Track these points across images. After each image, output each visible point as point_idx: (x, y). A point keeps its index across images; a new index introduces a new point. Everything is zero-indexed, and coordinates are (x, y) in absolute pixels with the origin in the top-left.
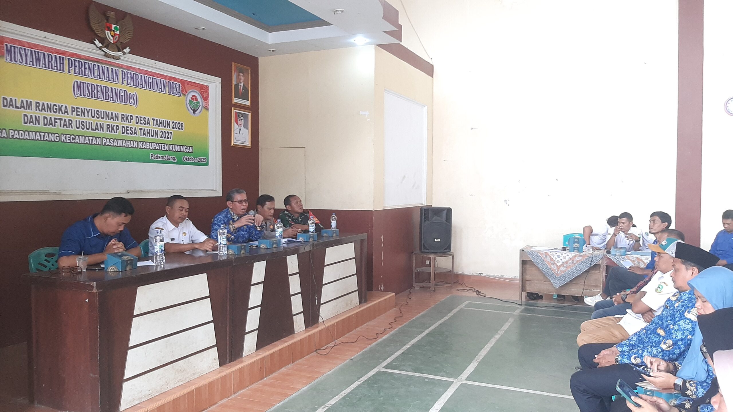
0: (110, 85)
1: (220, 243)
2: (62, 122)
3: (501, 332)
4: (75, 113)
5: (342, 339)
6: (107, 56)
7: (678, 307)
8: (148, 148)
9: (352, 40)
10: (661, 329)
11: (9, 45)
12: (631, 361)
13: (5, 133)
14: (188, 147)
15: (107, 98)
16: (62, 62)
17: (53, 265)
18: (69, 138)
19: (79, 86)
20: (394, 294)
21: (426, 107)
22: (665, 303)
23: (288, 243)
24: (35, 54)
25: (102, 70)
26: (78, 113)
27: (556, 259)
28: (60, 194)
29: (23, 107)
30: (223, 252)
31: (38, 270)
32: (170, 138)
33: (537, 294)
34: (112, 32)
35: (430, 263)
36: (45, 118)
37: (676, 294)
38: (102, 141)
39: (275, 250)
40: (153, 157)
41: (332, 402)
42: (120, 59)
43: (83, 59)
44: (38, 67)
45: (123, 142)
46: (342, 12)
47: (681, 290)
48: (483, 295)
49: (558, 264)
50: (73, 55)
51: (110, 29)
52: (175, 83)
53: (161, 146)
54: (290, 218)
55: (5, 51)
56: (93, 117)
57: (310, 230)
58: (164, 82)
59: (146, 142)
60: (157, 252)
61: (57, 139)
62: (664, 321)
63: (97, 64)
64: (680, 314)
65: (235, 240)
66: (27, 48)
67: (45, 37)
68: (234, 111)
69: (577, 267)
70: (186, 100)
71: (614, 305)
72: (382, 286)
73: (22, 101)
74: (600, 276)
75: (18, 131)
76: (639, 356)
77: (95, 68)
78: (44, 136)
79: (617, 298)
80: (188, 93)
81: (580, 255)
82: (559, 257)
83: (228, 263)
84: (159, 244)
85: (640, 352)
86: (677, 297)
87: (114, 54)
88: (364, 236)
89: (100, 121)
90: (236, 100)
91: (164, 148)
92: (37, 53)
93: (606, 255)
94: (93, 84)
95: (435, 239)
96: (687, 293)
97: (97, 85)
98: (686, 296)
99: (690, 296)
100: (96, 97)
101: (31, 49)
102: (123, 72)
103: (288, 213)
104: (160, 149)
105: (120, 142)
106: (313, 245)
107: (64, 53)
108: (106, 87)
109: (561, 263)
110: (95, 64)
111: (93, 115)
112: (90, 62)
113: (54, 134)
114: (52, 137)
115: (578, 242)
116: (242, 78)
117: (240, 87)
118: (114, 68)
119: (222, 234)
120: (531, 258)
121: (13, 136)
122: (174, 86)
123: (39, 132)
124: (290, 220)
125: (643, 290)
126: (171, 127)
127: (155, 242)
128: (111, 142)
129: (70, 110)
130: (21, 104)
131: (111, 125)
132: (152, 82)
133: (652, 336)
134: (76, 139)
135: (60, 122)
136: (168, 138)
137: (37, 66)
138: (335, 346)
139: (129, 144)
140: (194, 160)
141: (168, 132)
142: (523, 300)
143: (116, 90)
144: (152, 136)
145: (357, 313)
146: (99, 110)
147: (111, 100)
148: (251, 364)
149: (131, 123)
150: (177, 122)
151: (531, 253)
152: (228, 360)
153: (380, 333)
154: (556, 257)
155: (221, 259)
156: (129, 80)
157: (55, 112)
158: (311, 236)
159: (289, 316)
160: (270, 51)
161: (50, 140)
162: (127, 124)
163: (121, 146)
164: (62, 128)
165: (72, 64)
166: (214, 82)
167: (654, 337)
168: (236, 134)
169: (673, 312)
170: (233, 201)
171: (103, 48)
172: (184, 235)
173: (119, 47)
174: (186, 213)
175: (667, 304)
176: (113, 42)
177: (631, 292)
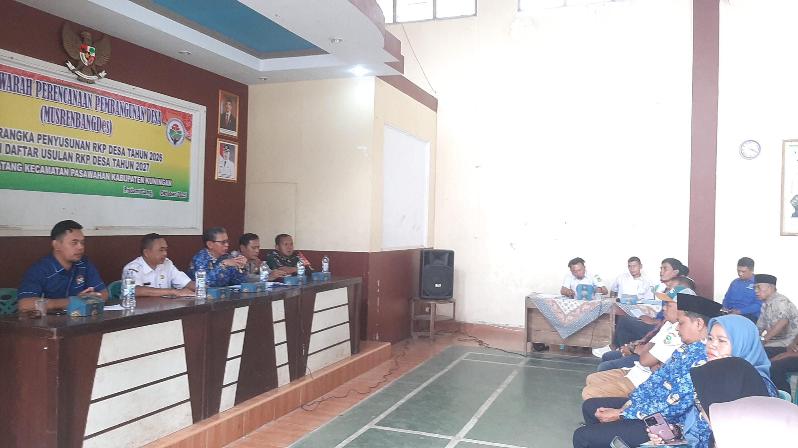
0: (82, 111)
1: (198, 286)
2: (27, 150)
3: (504, 386)
4: (41, 141)
5: (331, 393)
6: (80, 80)
7: (685, 359)
8: (122, 180)
9: (350, 71)
10: (667, 383)
12: (637, 417)
14: (167, 181)
15: (78, 126)
16: (29, 85)
17: (9, 308)
18: (33, 168)
19: (47, 112)
20: (389, 344)
21: (429, 143)
22: (672, 355)
23: (274, 286)
25: (74, 94)
26: (45, 141)
27: (563, 307)
28: (19, 229)
30: (201, 296)
32: (146, 170)
33: (543, 345)
34: (87, 54)
35: (430, 310)
36: (7, 145)
37: (683, 347)
38: (70, 172)
39: (259, 295)
40: (127, 190)
42: (94, 83)
43: (52, 83)
44: (2, 89)
45: (93, 173)
46: (340, 40)
47: (687, 343)
48: (487, 345)
49: (565, 312)
50: (42, 78)
51: (85, 51)
52: (155, 110)
53: (137, 179)
54: (279, 260)
56: (61, 146)
58: (143, 109)
59: (119, 175)
60: (127, 295)
61: (20, 169)
62: (671, 374)
63: (68, 88)
67: (12, 58)
68: (219, 142)
69: (586, 316)
70: (167, 130)
71: (622, 356)
72: (377, 335)
74: (610, 326)
76: (645, 412)
77: (66, 93)
78: (5, 165)
79: (625, 349)
80: (169, 121)
81: (589, 303)
82: (566, 305)
83: (206, 308)
85: (646, 407)
86: (684, 349)
87: (89, 78)
88: (359, 280)
89: (69, 150)
90: (222, 131)
91: (139, 181)
92: (1, 75)
93: (616, 304)
94: (63, 110)
95: (436, 285)
96: (694, 345)
97: (67, 111)
98: (693, 349)
99: (697, 348)
100: (66, 123)
102: (98, 98)
103: (276, 253)
104: (136, 182)
105: (90, 174)
106: (302, 289)
107: (32, 75)
108: (77, 113)
109: (568, 311)
110: (66, 89)
111: (61, 144)
112: (61, 86)
113: (17, 163)
114: (14, 167)
115: (586, 290)
116: (230, 107)
117: (227, 117)
118: (87, 93)
120: (537, 306)
122: (154, 114)
125: (651, 341)
126: (149, 158)
128: (81, 173)
129: (35, 138)
131: (80, 155)
132: (129, 109)
133: (659, 390)
134: (41, 169)
135: (25, 150)
136: (144, 170)
138: (322, 401)
139: (100, 175)
140: (173, 194)
141: (144, 164)
142: (528, 351)
143: (89, 116)
144: (127, 168)
145: (348, 365)
146: (69, 138)
147: (82, 128)
148: (229, 421)
149: (103, 153)
150: (156, 153)
151: (538, 300)
152: (202, 416)
153: (374, 387)
154: (564, 305)
155: (199, 304)
156: (104, 106)
157: (19, 140)
158: (300, 279)
159: (272, 368)
160: (261, 79)
161: (12, 170)
162: (99, 154)
163: (91, 177)
164: (26, 157)
165: (41, 87)
166: (198, 111)
167: (660, 391)
168: (221, 167)
169: (681, 364)
170: (214, 241)
171: (76, 71)
172: (162, 278)
173: (94, 70)
174: (165, 253)
175: (675, 356)
176: (88, 65)
177: (639, 342)
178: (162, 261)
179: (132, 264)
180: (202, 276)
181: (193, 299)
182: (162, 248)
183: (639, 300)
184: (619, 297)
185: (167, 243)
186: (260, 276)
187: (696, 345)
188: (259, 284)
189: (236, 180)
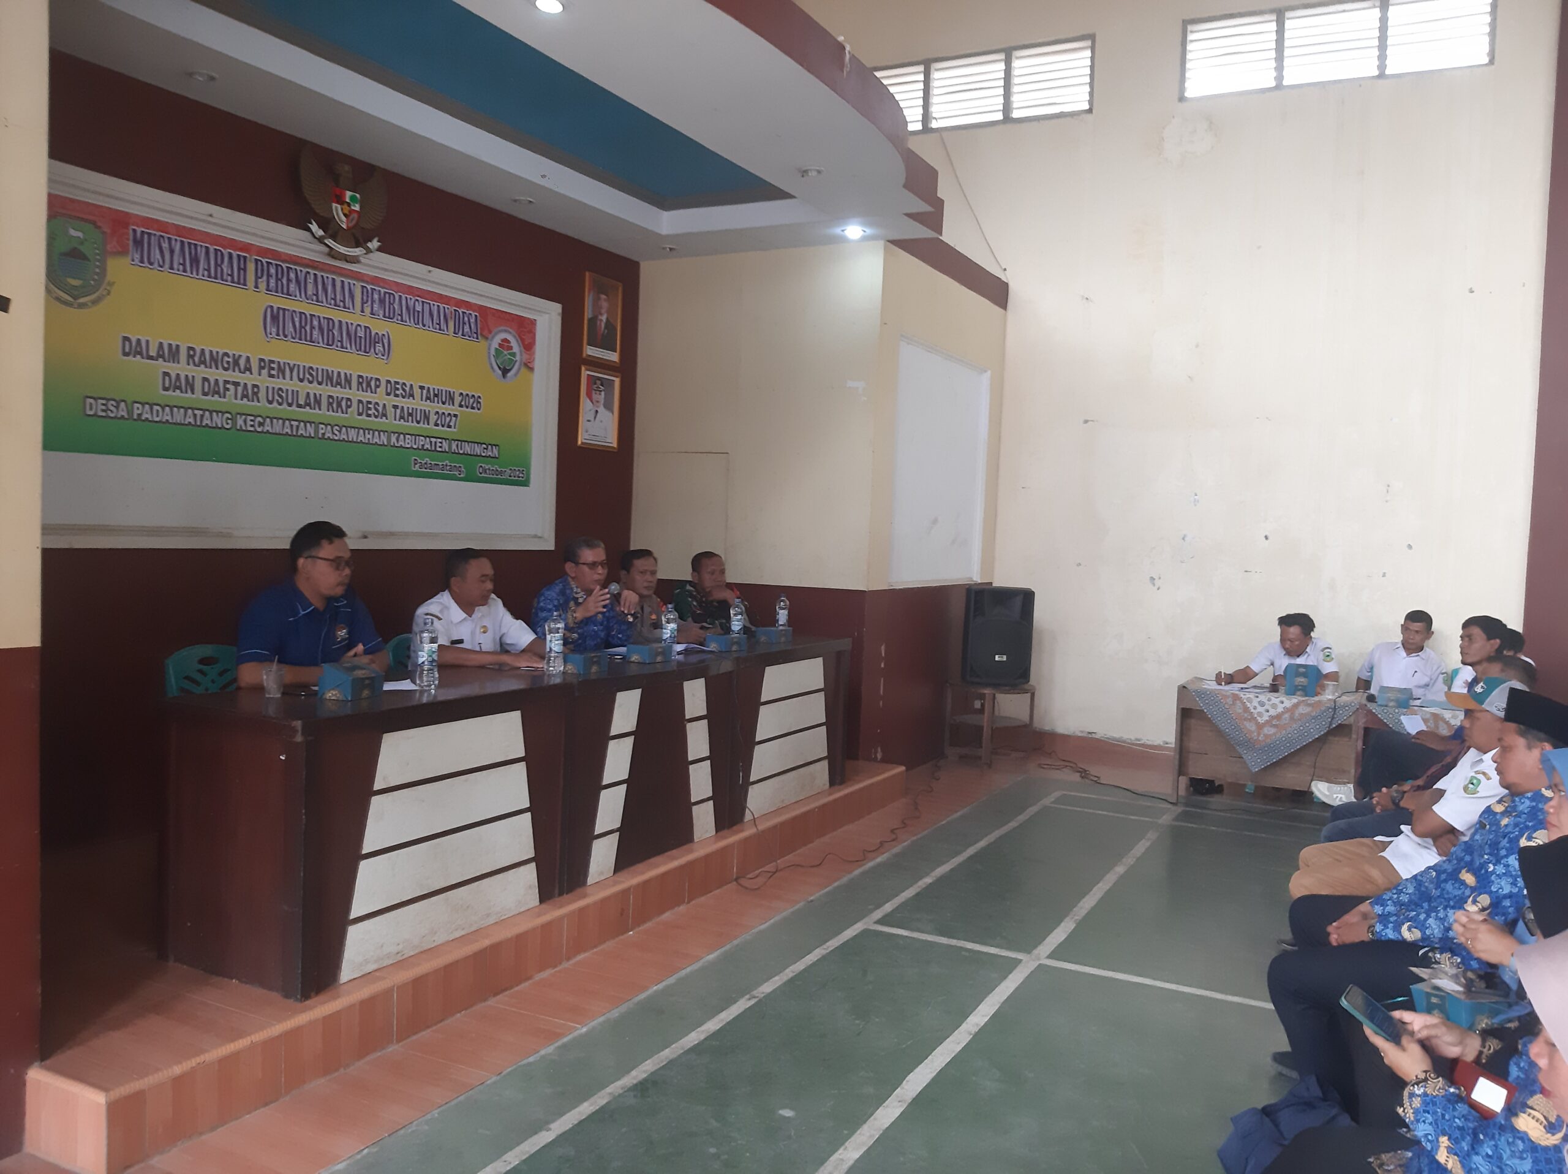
0: (337, 315)
1: (551, 649)
2: (240, 389)
3: (1129, 860)
4: (265, 372)
5: (790, 858)
6: (333, 257)
7: (1506, 826)
8: (409, 446)
9: (838, 231)
10: (1467, 872)
11: (139, 230)
12: (1401, 935)
13: (125, 409)
14: (490, 447)
15: (330, 343)
16: (242, 266)
17: (213, 681)
18: (252, 423)
19: (275, 317)
20: (903, 768)
21: (989, 372)
22: (1480, 816)
23: (686, 652)
24: (190, 248)
25: (323, 283)
26: (273, 372)
27: (1255, 708)
28: (229, 536)
29: (162, 357)
30: (556, 668)
31: (182, 690)
32: (453, 427)
33: (1212, 782)
34: (345, 206)
35: (983, 705)
36: (205, 379)
37: (1504, 799)
38: (316, 431)
39: (659, 668)
40: (418, 465)
41: (767, 988)
42: (358, 262)
43: (284, 261)
44: (194, 275)
45: (358, 433)
46: (819, 172)
47: (1513, 791)
48: (1096, 779)
49: (1259, 720)
50: (264, 252)
51: (341, 201)
52: (467, 312)
53: (436, 442)
55: (131, 243)
56: (301, 381)
57: (733, 628)
58: (446, 309)
59: (404, 435)
60: (423, 663)
61: (228, 424)
62: (1476, 855)
63: (312, 272)
64: (1510, 841)
65: (580, 641)
66: (174, 237)
67: (211, 216)
68: (585, 373)
69: (1301, 728)
70: (489, 349)
71: (1375, 811)
72: (879, 749)
73: (161, 344)
74: (1349, 749)
75: (151, 406)
76: (1419, 926)
77: (309, 280)
78: (202, 416)
79: (1381, 797)
80: (493, 334)
81: (1309, 702)
82: (1262, 704)
83: (564, 690)
84: (427, 647)
85: (1422, 917)
86: (1506, 805)
87: (348, 251)
88: (845, 644)
89: (314, 389)
90: (590, 351)
91: (440, 447)
92: (193, 247)
93: (1366, 705)
94: (304, 313)
95: (997, 657)
96: (1528, 798)
97: (311, 315)
98: (1524, 805)
99: (1534, 804)
100: (308, 338)
101: (183, 239)
102: (365, 290)
103: (692, 588)
104: (433, 449)
105: (353, 433)
106: (737, 659)
107: (246, 247)
108: (328, 319)
109: (1266, 718)
110: (308, 273)
111: (301, 377)
112: (298, 268)
113: (223, 413)
114: (218, 420)
115: (1304, 675)
116: (605, 305)
117: (600, 324)
118: (346, 281)
119: (554, 631)
120: (1202, 705)
121: (140, 415)
122: (466, 319)
123: (193, 409)
124: (695, 603)
125: (1437, 786)
126: (457, 403)
127: (419, 642)
128: (336, 432)
129: (255, 365)
130: (158, 352)
131: (335, 398)
132: (420, 310)
133: (1449, 886)
134: (266, 424)
135: (236, 390)
136: (449, 427)
137: (192, 274)
138: (777, 871)
139: (370, 436)
140: (501, 473)
141: (449, 414)
142: (1180, 793)
143: (350, 326)
144: (418, 422)
145: (824, 805)
146: (314, 367)
147: (337, 347)
148: (604, 901)
149: (376, 395)
150: (470, 394)
151: (1202, 694)
152: (557, 891)
153: (874, 851)
154: (1256, 704)
155: (552, 683)
156: (376, 306)
157: (226, 369)
158: (735, 640)
159: (683, 806)
160: (664, 248)
161: (214, 425)
162: (368, 397)
163: (355, 440)
164: (239, 401)
165: (262, 270)
166: (544, 313)
167: (1451, 887)
168: (589, 421)
169: (1496, 836)
170: (577, 563)
171: (326, 238)
172: (484, 632)
173: (358, 238)
174: (489, 585)
175: (1485, 818)
176: (348, 227)
177: (1412, 787)
178: (484, 601)
179: (432, 603)
180: (557, 631)
181: (541, 673)
182: (483, 576)
183: (1415, 699)
184: (1373, 690)
185: (494, 568)
186: (662, 633)
187: (1532, 799)
188: (660, 647)
189: (615, 445)
